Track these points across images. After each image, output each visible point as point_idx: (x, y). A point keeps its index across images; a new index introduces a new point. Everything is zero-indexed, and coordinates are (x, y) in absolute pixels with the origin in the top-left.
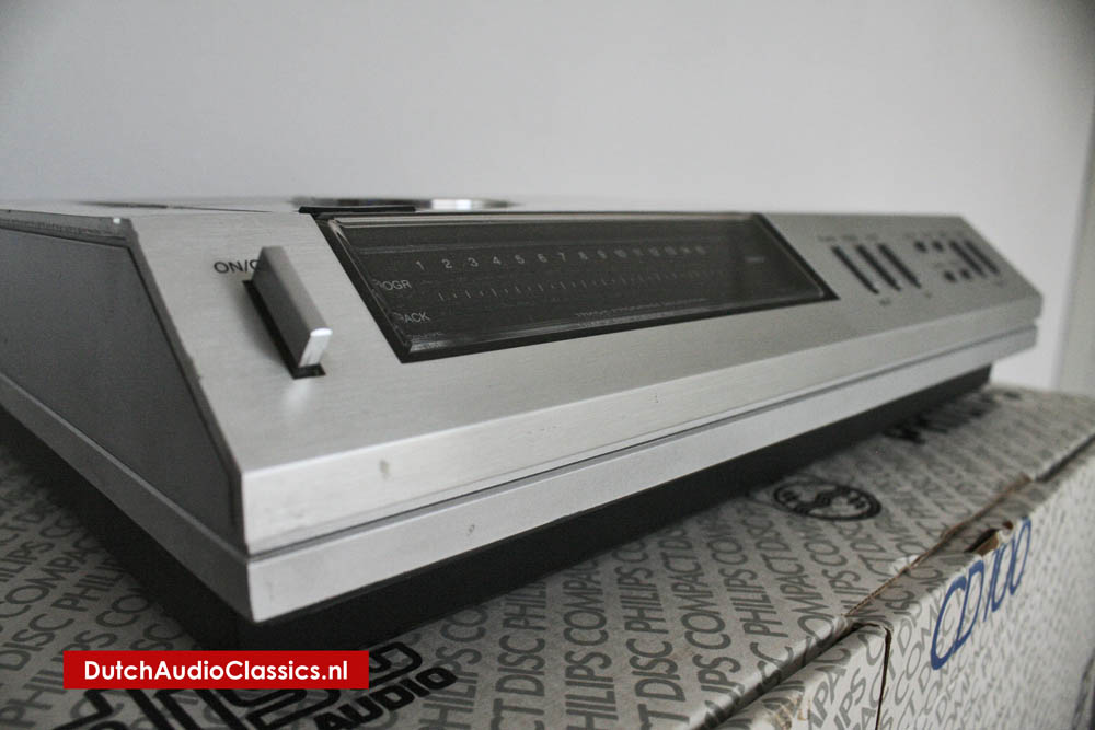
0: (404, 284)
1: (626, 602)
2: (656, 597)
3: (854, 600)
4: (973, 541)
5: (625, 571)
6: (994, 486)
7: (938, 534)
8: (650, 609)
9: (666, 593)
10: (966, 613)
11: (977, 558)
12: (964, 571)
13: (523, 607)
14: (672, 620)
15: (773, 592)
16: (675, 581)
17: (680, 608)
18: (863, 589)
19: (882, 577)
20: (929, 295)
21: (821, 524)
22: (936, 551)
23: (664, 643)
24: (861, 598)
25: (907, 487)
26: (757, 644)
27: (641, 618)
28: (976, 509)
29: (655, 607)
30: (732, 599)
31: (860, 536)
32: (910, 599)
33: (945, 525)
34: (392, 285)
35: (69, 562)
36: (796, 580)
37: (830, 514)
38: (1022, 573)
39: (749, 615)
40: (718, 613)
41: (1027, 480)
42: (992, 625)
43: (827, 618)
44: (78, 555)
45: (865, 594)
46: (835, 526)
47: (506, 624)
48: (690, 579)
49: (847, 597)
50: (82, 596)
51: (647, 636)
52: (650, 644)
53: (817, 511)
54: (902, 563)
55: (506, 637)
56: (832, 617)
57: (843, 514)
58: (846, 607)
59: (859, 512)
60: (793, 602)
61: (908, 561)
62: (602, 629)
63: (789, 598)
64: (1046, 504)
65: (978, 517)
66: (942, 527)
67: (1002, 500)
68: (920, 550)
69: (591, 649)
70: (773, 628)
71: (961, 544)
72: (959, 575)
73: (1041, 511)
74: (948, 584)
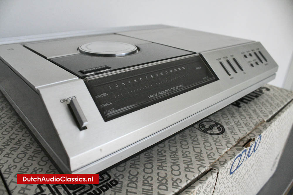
0: (106, 94)
1: (159, 160)
2: (166, 159)
3: (212, 162)
4: (245, 142)
5: (159, 150)
6: (255, 124)
7: (237, 140)
8: (164, 163)
9: (168, 158)
10: (240, 161)
11: (245, 149)
12: (241, 153)
13: (135, 161)
14: (168, 166)
15: (193, 159)
16: (171, 154)
17: (171, 163)
18: (215, 158)
19: (221, 155)
20: (245, 73)
21: (209, 136)
22: (235, 146)
23: (166, 174)
24: (214, 161)
25: (233, 124)
26: (187, 175)
27: (161, 166)
28: (248, 132)
29: (165, 162)
30: (184, 160)
31: (218, 140)
32: (226, 161)
33: (239, 137)
34: (103, 95)
35: (30, 145)
36: (199, 155)
37: (212, 133)
38: (258, 147)
39: (186, 166)
40: (179, 165)
41: (264, 121)
42: (248, 160)
43: (204, 167)
44: (32, 143)
45: (215, 160)
46: (212, 137)
47: (131, 167)
48: (174, 154)
49: (210, 161)
50: (34, 156)
51: (163, 171)
52: (162, 174)
53: (209, 132)
54: (226, 150)
55: (130, 171)
56: (206, 167)
57: (215, 133)
58: (210, 164)
59: (219, 132)
60: (197, 162)
61: (227, 149)
62: (152, 169)
63: (197, 161)
64: (266, 130)
65: (248, 135)
66: (238, 138)
67: (256, 128)
68: (231, 146)
69: (149, 175)
70: (191, 170)
71: (242, 144)
72: (239, 154)
73: (264, 132)
74: (236, 157)
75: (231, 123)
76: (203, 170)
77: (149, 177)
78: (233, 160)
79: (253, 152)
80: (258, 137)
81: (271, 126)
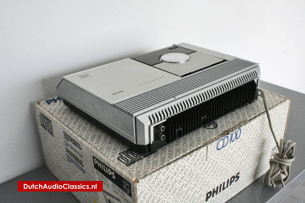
2: (180, 141)
6: (239, 122)
7: (223, 132)
10: (224, 143)
11: (226, 136)
12: (223, 138)
14: (181, 144)
15: (195, 141)
16: (183, 139)
18: (207, 140)
19: (211, 139)
21: (207, 129)
22: (221, 134)
23: (180, 147)
24: (206, 142)
26: (190, 148)
27: (178, 144)
28: (232, 127)
30: (189, 142)
32: (213, 142)
36: (199, 139)
37: (209, 128)
39: (191, 144)
41: (247, 120)
43: (200, 144)
46: (208, 130)
49: (204, 142)
51: (178, 146)
52: (178, 147)
54: (215, 136)
57: (211, 128)
59: (213, 127)
62: (173, 145)
63: (197, 142)
64: (245, 125)
65: (232, 128)
66: (224, 130)
67: (239, 125)
68: (218, 134)
69: (171, 148)
70: (193, 146)
71: (226, 133)
72: (222, 138)
73: (244, 127)
74: (219, 140)
75: (223, 122)
76: (199, 146)
77: (171, 149)
78: (218, 141)
79: (236, 139)
80: (237, 130)
81: (250, 123)
